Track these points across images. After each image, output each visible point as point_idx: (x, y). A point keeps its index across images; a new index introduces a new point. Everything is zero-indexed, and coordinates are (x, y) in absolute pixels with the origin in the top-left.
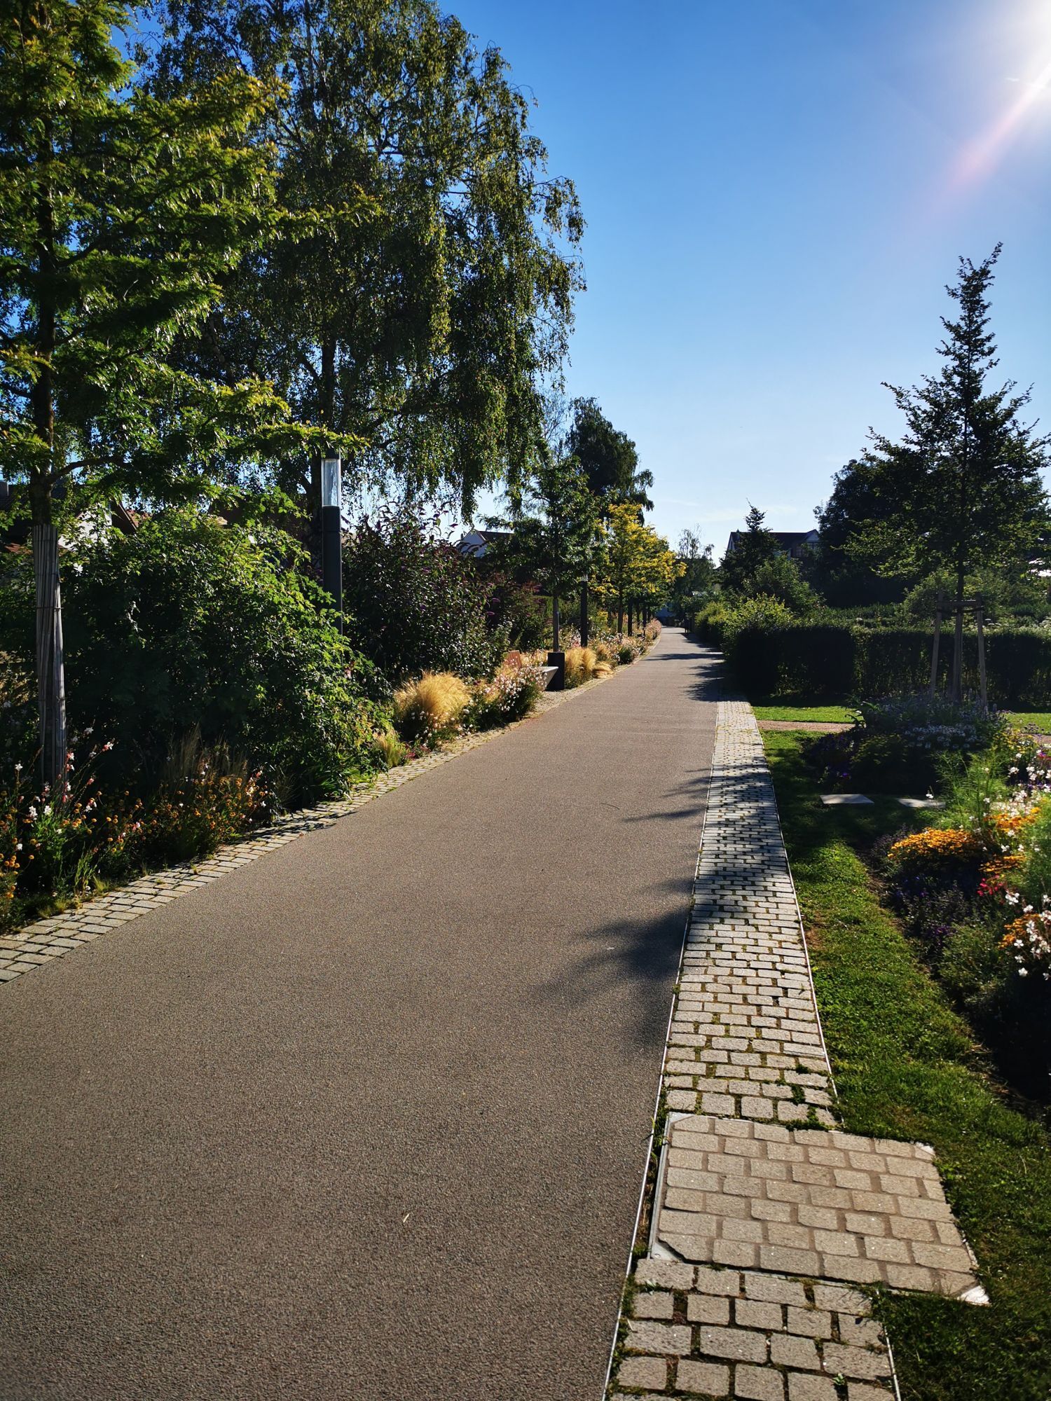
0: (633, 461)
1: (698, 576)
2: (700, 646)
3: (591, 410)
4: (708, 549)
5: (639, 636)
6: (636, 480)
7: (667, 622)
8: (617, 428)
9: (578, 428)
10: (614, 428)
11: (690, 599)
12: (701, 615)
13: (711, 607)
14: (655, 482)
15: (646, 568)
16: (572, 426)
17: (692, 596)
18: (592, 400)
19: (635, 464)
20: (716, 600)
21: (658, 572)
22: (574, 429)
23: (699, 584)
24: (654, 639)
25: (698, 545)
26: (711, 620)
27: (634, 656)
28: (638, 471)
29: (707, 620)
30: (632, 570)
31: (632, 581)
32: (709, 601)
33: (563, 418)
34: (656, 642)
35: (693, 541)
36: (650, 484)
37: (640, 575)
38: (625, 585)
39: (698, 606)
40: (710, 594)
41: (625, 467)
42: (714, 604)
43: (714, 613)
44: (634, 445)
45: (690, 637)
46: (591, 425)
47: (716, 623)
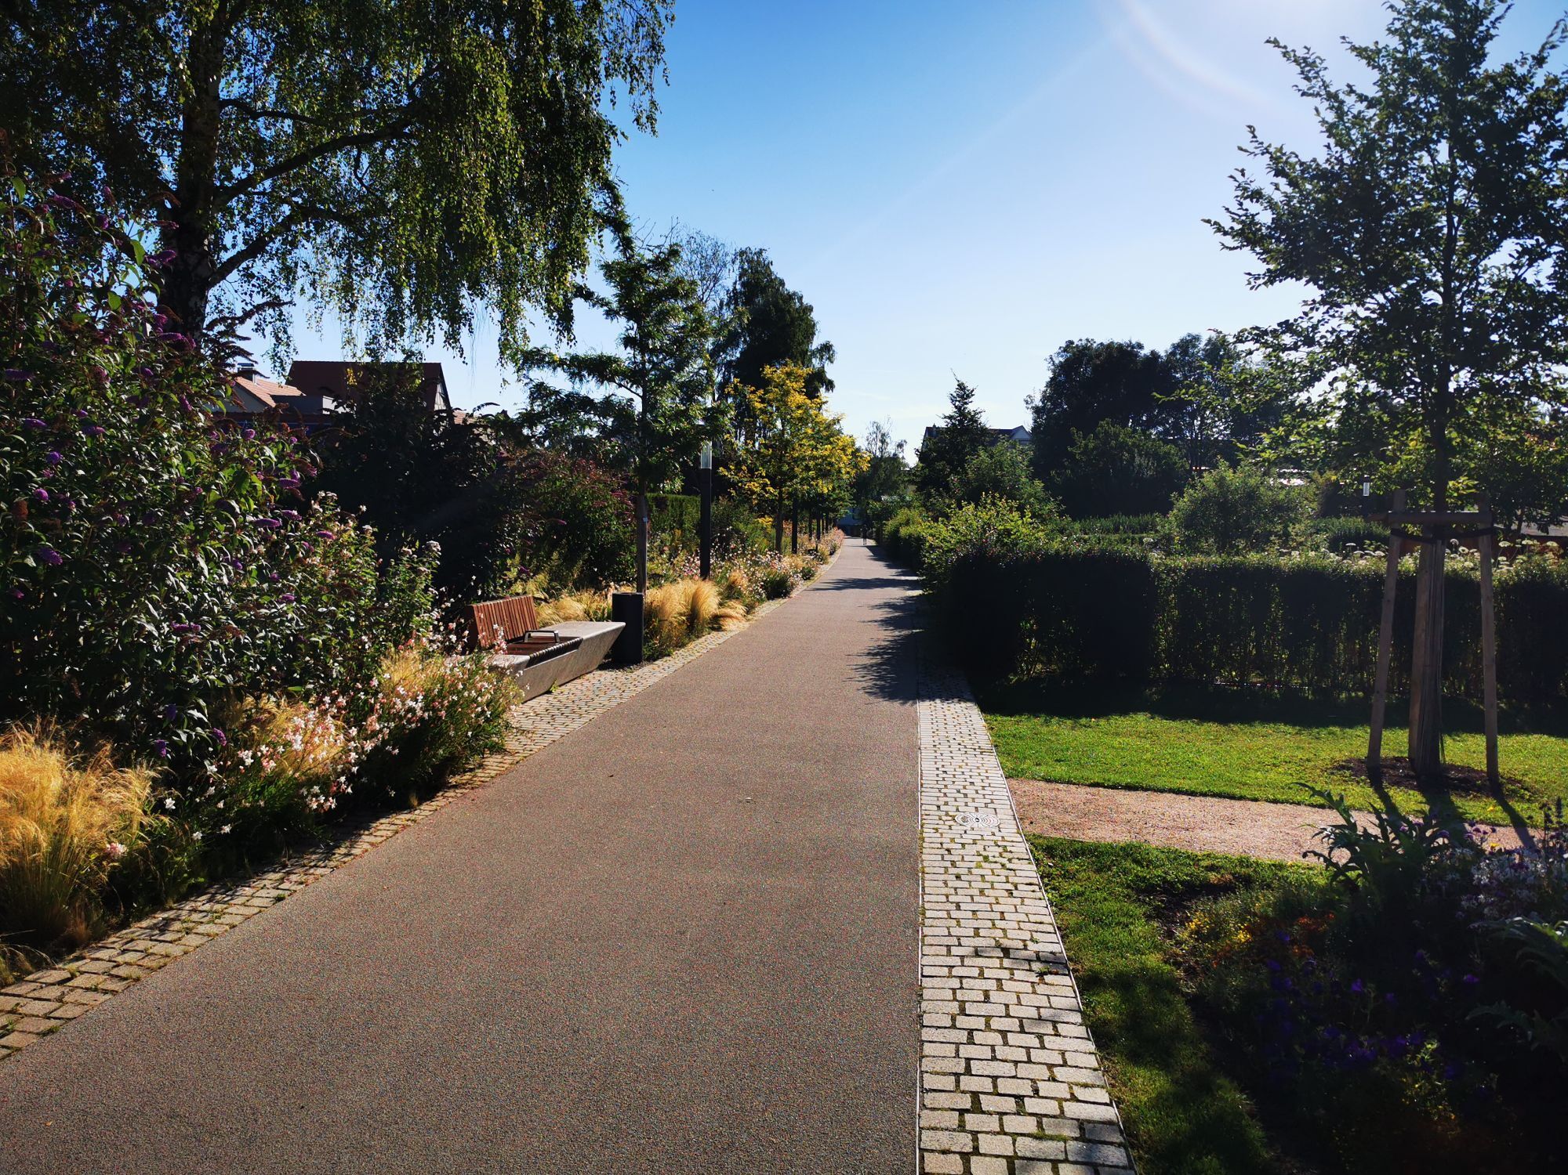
0: (810, 330)
1: (888, 478)
2: (890, 567)
3: (758, 262)
4: (900, 446)
5: (809, 552)
6: (813, 354)
7: (851, 531)
8: (790, 287)
9: (743, 285)
10: (787, 286)
11: (878, 505)
12: (890, 525)
13: (902, 514)
14: (837, 357)
15: (814, 458)
16: (735, 283)
17: (880, 500)
18: (760, 252)
19: (813, 334)
20: (909, 506)
21: (831, 464)
22: (738, 287)
23: (890, 487)
24: (831, 554)
25: (888, 440)
26: (904, 531)
27: (793, 586)
28: (816, 343)
29: (897, 531)
30: (795, 460)
31: (796, 477)
32: (901, 507)
33: (725, 273)
34: (832, 560)
35: (883, 435)
36: (830, 359)
37: (807, 469)
38: (785, 481)
39: (887, 513)
40: (903, 499)
41: (800, 337)
42: (906, 510)
43: (907, 523)
44: (810, 309)
45: (878, 553)
46: (758, 283)
47: (910, 536)
